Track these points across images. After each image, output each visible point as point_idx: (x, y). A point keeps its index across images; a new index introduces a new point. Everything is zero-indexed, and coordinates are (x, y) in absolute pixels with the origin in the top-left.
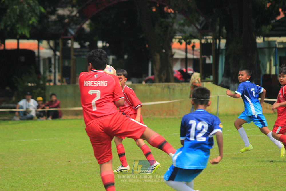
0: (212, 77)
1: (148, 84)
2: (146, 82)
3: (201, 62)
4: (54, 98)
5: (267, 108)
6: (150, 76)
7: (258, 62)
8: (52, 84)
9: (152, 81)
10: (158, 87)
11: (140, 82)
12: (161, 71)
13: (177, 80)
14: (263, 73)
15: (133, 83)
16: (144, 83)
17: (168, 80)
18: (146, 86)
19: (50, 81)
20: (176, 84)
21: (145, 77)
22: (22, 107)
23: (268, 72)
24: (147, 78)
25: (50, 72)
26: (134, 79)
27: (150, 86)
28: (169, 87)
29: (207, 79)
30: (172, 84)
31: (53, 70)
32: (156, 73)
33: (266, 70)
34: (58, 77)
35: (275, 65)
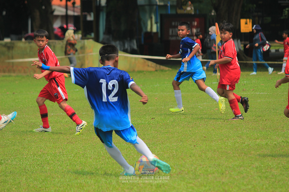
0: (93, 35)
1: (27, 41)
2: (26, 39)
3: (81, 19)
5: (148, 66)
6: (30, 33)
7: (139, 20)
9: (31, 38)
11: (20, 39)
13: (57, 38)
14: (144, 30)
15: (12, 40)
16: (23, 40)
18: (25, 43)
20: (57, 42)
21: (25, 34)
23: (149, 29)
24: (26, 35)
26: (13, 36)
27: (29, 43)
28: (49, 44)
29: (88, 36)
30: (52, 41)
33: (146, 28)
35: (156, 23)
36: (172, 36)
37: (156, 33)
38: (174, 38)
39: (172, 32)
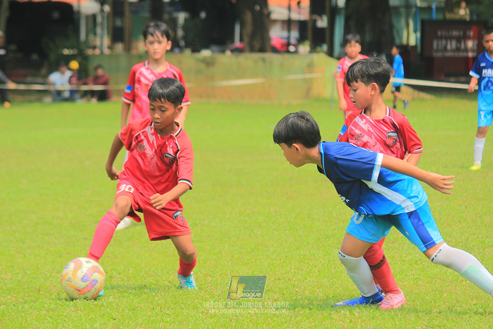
0: (325, 47)
1: (234, 54)
2: (232, 51)
3: (310, 26)
4: (100, 72)
6: (237, 43)
7: (391, 27)
8: (97, 52)
9: (239, 51)
10: (249, 59)
11: (223, 51)
12: (253, 36)
13: (275, 50)
14: (398, 42)
15: (213, 52)
16: (228, 53)
17: (262, 50)
18: (231, 57)
19: (94, 47)
20: (274, 56)
21: (230, 45)
22: (54, 84)
23: (404, 42)
24: (233, 46)
25: (95, 34)
26: (215, 48)
27: (237, 56)
28: (264, 60)
29: (319, 49)
30: (269, 56)
31: (99, 30)
32: (246, 39)
33: (401, 38)
34: (106, 41)
35: (415, 31)
36: (437, 51)
37: (415, 47)
38: (439, 54)
39: (438, 45)
